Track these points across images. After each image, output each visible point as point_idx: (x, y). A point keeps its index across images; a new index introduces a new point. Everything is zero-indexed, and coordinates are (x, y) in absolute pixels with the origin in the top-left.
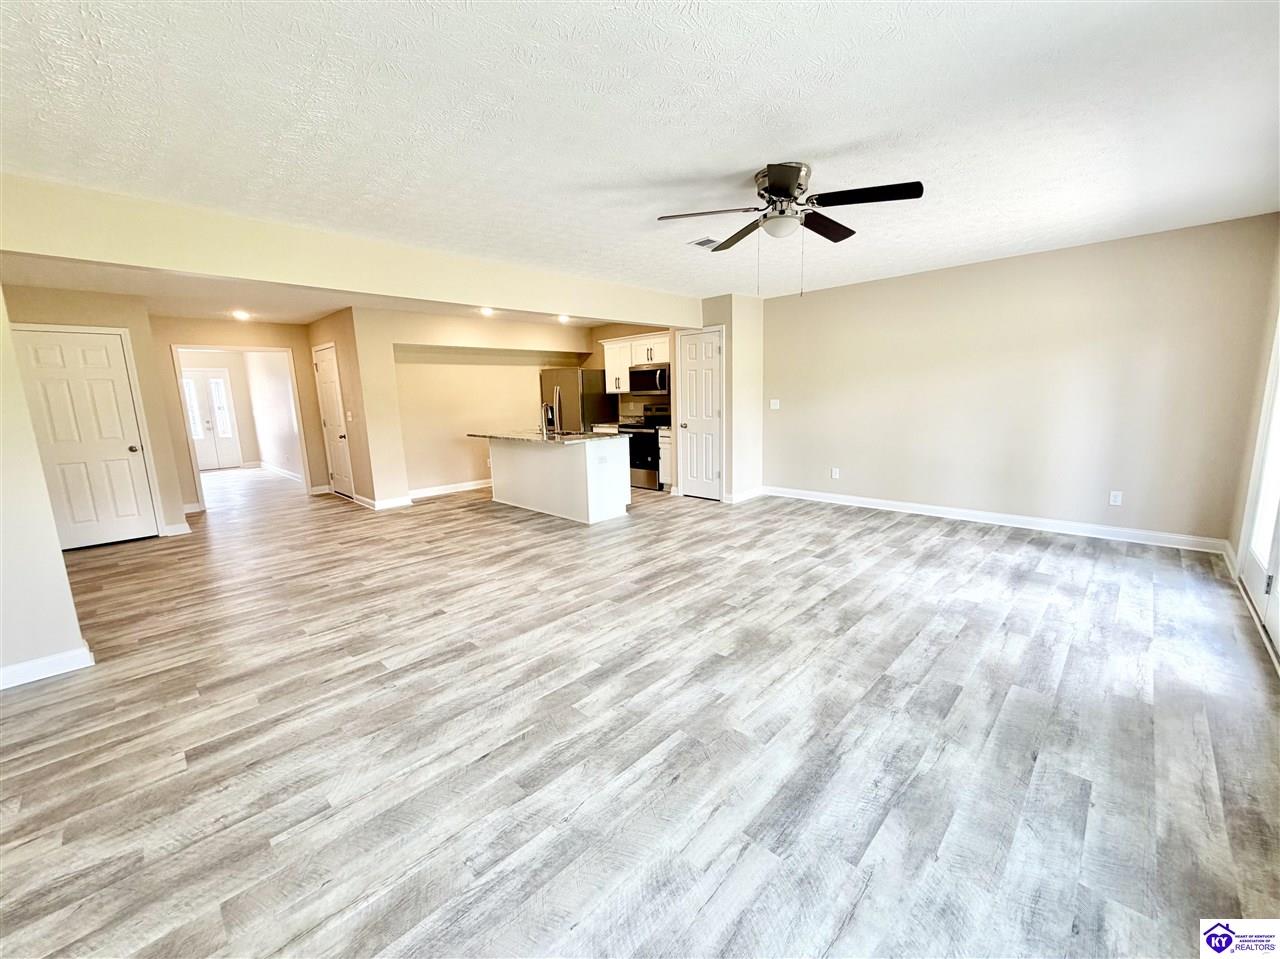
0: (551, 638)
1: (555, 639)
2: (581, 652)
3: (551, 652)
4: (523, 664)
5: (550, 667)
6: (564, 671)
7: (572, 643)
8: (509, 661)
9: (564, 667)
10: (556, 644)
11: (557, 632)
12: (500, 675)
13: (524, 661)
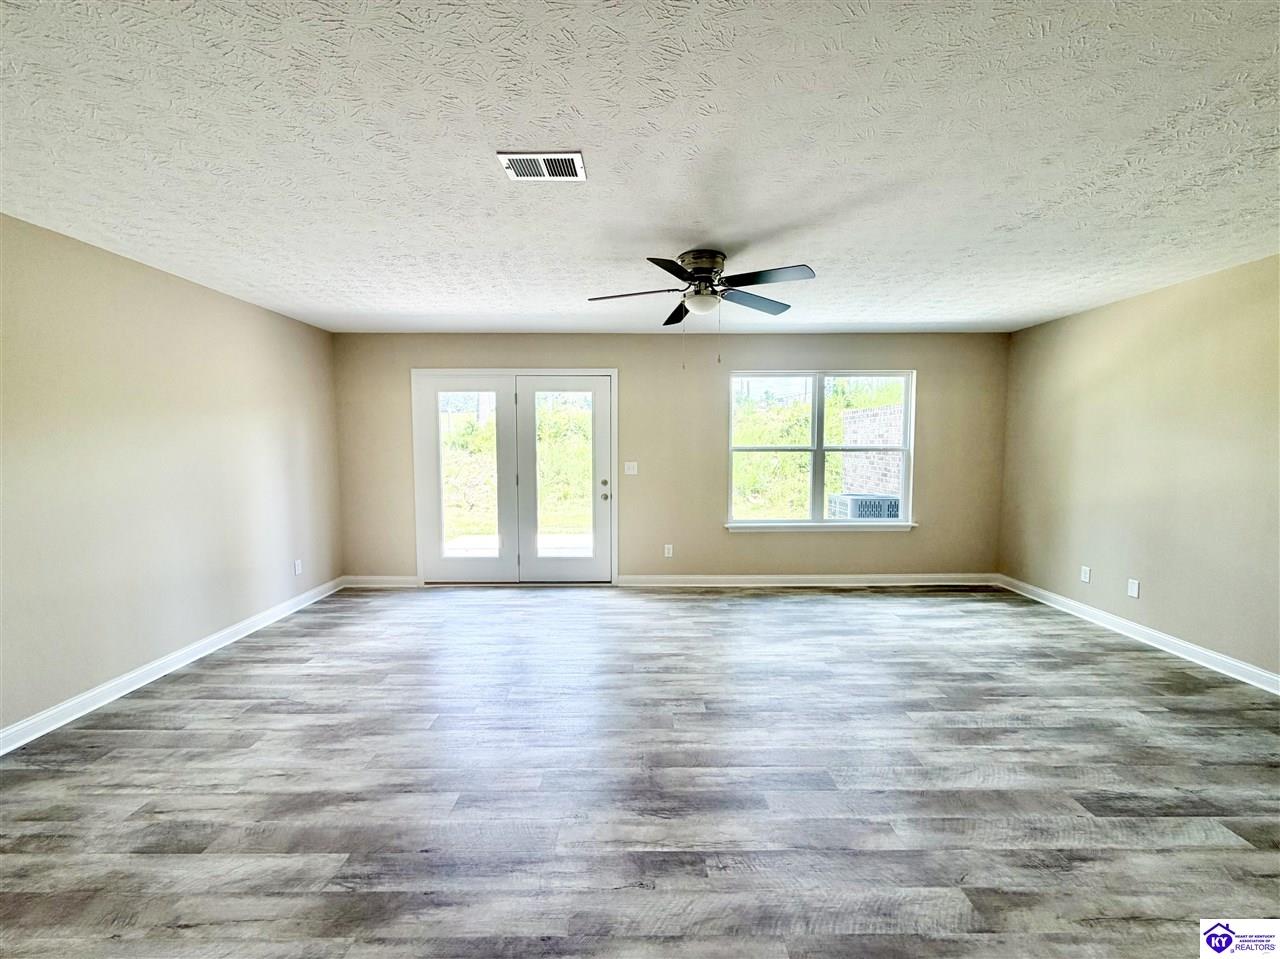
0: (956, 764)
1: (951, 760)
2: (922, 732)
3: (959, 747)
4: (998, 747)
5: (964, 732)
6: (948, 722)
7: (929, 745)
8: (1016, 758)
9: (946, 726)
10: (951, 754)
11: (945, 769)
12: (1027, 747)
13: (996, 751)
